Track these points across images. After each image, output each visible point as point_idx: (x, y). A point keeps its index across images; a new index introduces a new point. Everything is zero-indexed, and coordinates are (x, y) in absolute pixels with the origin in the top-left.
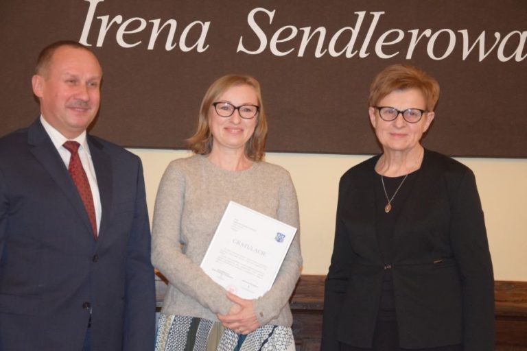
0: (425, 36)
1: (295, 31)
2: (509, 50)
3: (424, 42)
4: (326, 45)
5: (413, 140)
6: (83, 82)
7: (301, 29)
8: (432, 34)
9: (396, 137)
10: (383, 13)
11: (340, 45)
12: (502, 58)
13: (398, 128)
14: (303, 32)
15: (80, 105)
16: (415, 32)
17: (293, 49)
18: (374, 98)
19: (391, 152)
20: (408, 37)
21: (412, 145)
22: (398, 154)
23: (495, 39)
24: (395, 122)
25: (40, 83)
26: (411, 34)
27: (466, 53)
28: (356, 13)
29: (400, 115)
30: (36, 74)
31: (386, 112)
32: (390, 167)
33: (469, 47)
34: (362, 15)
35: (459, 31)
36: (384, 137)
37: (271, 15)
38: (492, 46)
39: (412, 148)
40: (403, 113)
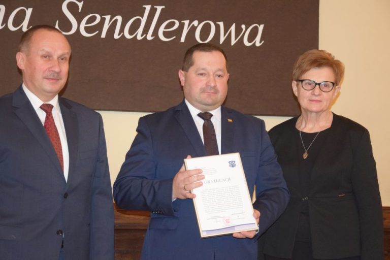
0: (193, 25)
1: (98, 18)
2: (252, 37)
3: (193, 30)
4: (122, 30)
5: (326, 105)
6: (55, 57)
7: (103, 17)
8: (199, 24)
9: (314, 103)
10: (164, 7)
11: (133, 30)
12: (247, 43)
13: (316, 96)
14: (105, 19)
15: (54, 76)
16: (187, 22)
17: (98, 32)
18: (297, 74)
19: (309, 114)
20: (182, 26)
21: (325, 109)
22: (313, 115)
23: (242, 29)
24: (313, 92)
25: (23, 59)
26: (184, 24)
27: (222, 39)
28: (144, 6)
29: (317, 86)
30: (19, 51)
31: (306, 84)
32: (307, 125)
33: (225, 35)
34: (148, 8)
35: (217, 23)
36: (304, 103)
37: (80, 5)
38: (240, 34)
39: (325, 111)
40: (319, 84)
